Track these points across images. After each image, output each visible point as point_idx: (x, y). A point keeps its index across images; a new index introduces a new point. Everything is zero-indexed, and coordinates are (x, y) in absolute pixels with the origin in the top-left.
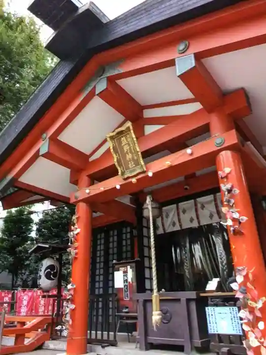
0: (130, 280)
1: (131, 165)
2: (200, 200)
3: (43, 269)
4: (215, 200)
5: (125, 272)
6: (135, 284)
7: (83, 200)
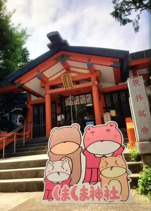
0: (63, 118)
1: (68, 85)
2: (81, 96)
3: (18, 118)
4: (85, 96)
5: (61, 117)
6: (64, 119)
7: (49, 94)
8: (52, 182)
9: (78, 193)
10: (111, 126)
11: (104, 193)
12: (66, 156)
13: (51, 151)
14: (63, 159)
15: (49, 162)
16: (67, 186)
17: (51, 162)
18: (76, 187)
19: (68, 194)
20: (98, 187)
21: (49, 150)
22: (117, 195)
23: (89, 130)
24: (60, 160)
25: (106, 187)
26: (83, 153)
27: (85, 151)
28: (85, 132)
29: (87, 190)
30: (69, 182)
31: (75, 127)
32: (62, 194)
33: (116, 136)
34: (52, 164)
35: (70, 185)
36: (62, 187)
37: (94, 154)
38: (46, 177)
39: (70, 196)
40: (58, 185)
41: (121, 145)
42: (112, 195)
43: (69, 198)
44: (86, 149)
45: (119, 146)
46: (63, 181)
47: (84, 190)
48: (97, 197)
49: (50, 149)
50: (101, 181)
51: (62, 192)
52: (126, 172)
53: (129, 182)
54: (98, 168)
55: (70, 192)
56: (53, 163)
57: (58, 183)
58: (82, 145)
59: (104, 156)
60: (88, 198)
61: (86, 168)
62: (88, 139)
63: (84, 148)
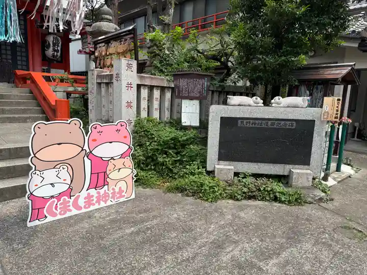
8: (43, 197)
9: (81, 202)
10: (121, 126)
11: (111, 195)
12: (63, 162)
13: (35, 157)
14: (58, 166)
15: (34, 172)
16: (66, 197)
17: (38, 172)
18: (79, 196)
19: (69, 206)
20: (105, 191)
21: (32, 155)
22: (123, 194)
23: (96, 128)
24: (54, 168)
25: (113, 189)
26: (87, 157)
27: (89, 155)
28: (90, 132)
29: (93, 196)
30: (69, 193)
31: (75, 124)
32: (60, 208)
33: (125, 137)
34: (39, 175)
35: (71, 196)
36: (59, 200)
37: (101, 158)
38: (31, 194)
39: (71, 208)
40: (53, 200)
41: (129, 146)
42: (118, 195)
43: (70, 210)
44: (91, 152)
45: (128, 147)
46: (60, 193)
47: (89, 197)
48: (103, 201)
49: (34, 155)
50: (108, 185)
51: (59, 206)
52: (132, 172)
53: (134, 180)
54: (105, 172)
55: (71, 204)
56: (42, 173)
57: (52, 197)
58: (86, 147)
59: (112, 158)
60: (94, 204)
61: (91, 174)
62: (94, 140)
63: (88, 151)
